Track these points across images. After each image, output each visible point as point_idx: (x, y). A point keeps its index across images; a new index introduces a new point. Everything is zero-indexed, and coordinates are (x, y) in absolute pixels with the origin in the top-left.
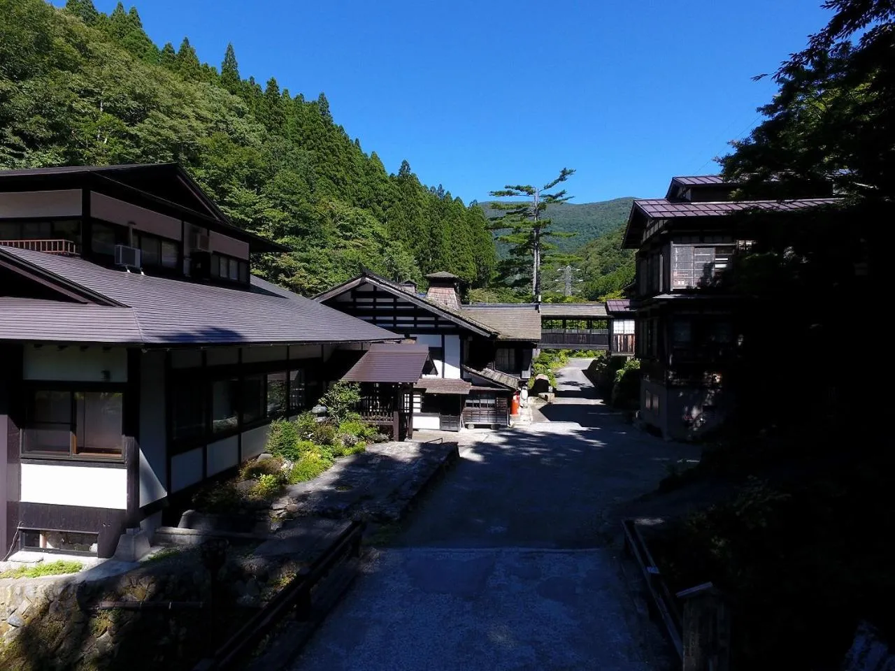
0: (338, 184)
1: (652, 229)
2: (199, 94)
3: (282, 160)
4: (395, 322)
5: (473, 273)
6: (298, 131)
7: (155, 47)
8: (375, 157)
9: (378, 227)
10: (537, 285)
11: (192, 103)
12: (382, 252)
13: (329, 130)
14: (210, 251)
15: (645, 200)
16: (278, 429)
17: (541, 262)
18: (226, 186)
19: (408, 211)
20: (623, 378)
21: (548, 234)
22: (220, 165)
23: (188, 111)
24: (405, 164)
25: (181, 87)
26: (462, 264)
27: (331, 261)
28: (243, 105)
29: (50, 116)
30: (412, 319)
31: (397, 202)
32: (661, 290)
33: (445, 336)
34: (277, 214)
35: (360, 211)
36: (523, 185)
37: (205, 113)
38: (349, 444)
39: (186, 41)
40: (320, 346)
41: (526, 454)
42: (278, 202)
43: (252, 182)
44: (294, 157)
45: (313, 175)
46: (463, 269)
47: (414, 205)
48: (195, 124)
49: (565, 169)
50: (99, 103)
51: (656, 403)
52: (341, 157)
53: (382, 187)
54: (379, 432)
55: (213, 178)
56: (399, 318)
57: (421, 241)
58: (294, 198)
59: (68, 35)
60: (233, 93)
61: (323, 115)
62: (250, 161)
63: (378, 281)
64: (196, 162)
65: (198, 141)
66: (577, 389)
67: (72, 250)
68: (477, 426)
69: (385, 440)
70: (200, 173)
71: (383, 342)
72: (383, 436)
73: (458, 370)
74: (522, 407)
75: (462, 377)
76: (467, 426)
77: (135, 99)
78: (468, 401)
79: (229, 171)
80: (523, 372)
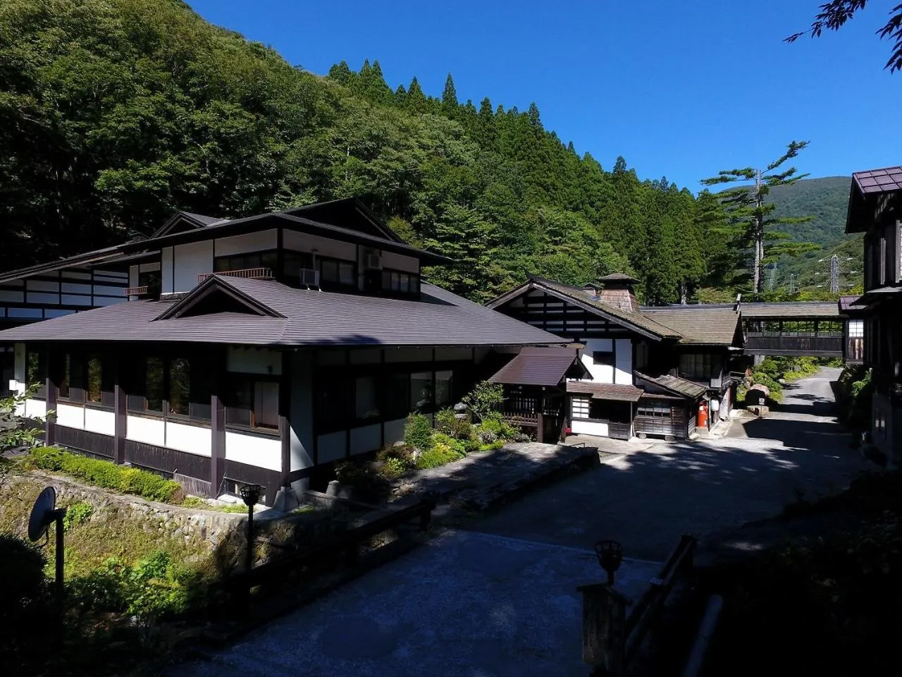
0: (548, 190)
1: (882, 206)
2: (422, 125)
3: (492, 174)
4: (565, 326)
5: (700, 270)
6: (510, 144)
7: (391, 90)
8: (588, 157)
9: (590, 230)
10: (759, 281)
11: (416, 134)
12: (592, 255)
13: (539, 139)
14: (381, 268)
15: (884, 170)
16: (414, 421)
17: (764, 254)
18: (442, 204)
19: (621, 209)
20: (861, 392)
21: (773, 221)
22: (437, 187)
23: (412, 142)
24: (620, 160)
25: (407, 122)
26: (687, 261)
27: (537, 267)
28: (461, 129)
29: (310, 166)
30: (582, 322)
31: (610, 201)
32: (882, 282)
33: (616, 340)
34: (487, 226)
35: (570, 214)
36: (740, 168)
37: (426, 141)
38: (487, 441)
39: (415, 80)
40: (471, 349)
41: (684, 468)
42: (488, 214)
43: (466, 198)
44: (505, 169)
45: (521, 184)
46: (688, 267)
47: (628, 202)
48: (417, 153)
49: (794, 143)
50: (347, 147)
51: (883, 424)
52: (552, 163)
53: (595, 187)
54: (521, 432)
55: (432, 199)
56: (569, 323)
57: (637, 240)
58: (502, 209)
59: (328, 97)
60: (451, 118)
61: (534, 124)
62: (462, 179)
63: (544, 286)
64: (420, 187)
65: (420, 167)
66: (810, 403)
67: (269, 275)
68: (649, 436)
69: (526, 441)
70: (422, 195)
71: (547, 347)
72: (524, 436)
73: (630, 376)
74: (723, 420)
75: (634, 382)
76: (638, 435)
77: (371, 140)
78: (640, 409)
79: (446, 191)
80: (712, 380)
